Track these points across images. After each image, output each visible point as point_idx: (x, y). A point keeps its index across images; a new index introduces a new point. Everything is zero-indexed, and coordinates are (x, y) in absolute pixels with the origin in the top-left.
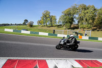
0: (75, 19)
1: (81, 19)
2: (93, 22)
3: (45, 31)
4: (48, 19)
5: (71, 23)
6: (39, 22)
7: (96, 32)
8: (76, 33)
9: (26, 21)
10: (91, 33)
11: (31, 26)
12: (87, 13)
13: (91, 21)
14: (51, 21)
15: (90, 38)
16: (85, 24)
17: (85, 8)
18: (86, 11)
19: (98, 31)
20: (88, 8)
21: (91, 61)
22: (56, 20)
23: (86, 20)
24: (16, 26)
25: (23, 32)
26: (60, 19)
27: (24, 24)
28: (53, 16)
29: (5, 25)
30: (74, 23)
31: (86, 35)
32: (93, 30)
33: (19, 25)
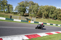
0: (26, 10)
1: (30, 10)
7: (38, 19)
10: (35, 19)
13: (36, 12)
17: (33, 4)
19: (39, 18)
22: (12, 8)
26: (16, 8)
32: (37, 18)
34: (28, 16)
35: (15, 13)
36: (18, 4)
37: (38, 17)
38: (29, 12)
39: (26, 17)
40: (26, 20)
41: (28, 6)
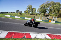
0: (47, 11)
1: (51, 11)
2: (58, 12)
3: (29, 17)
4: (31, 10)
5: (45, 13)
6: (25, 12)
7: (60, 18)
8: (47, 19)
9: (18, 11)
11: (21, 14)
12: (55, 7)
14: (33, 11)
15: (56, 22)
16: (53, 14)
17: (54, 4)
18: (54, 6)
20: (56, 4)
21: (56, 35)
23: (54, 11)
24: (12, 14)
25: (16, 17)
26: (38, 10)
27: (17, 12)
28: (34, 8)
29: (5, 13)
30: (46, 12)
31: (54, 20)
33: (13, 13)
34: (48, 16)
35: (37, 14)
36: (40, 6)
37: (60, 17)
38: (49, 12)
39: (46, 17)
40: (46, 19)
41: (49, 7)
